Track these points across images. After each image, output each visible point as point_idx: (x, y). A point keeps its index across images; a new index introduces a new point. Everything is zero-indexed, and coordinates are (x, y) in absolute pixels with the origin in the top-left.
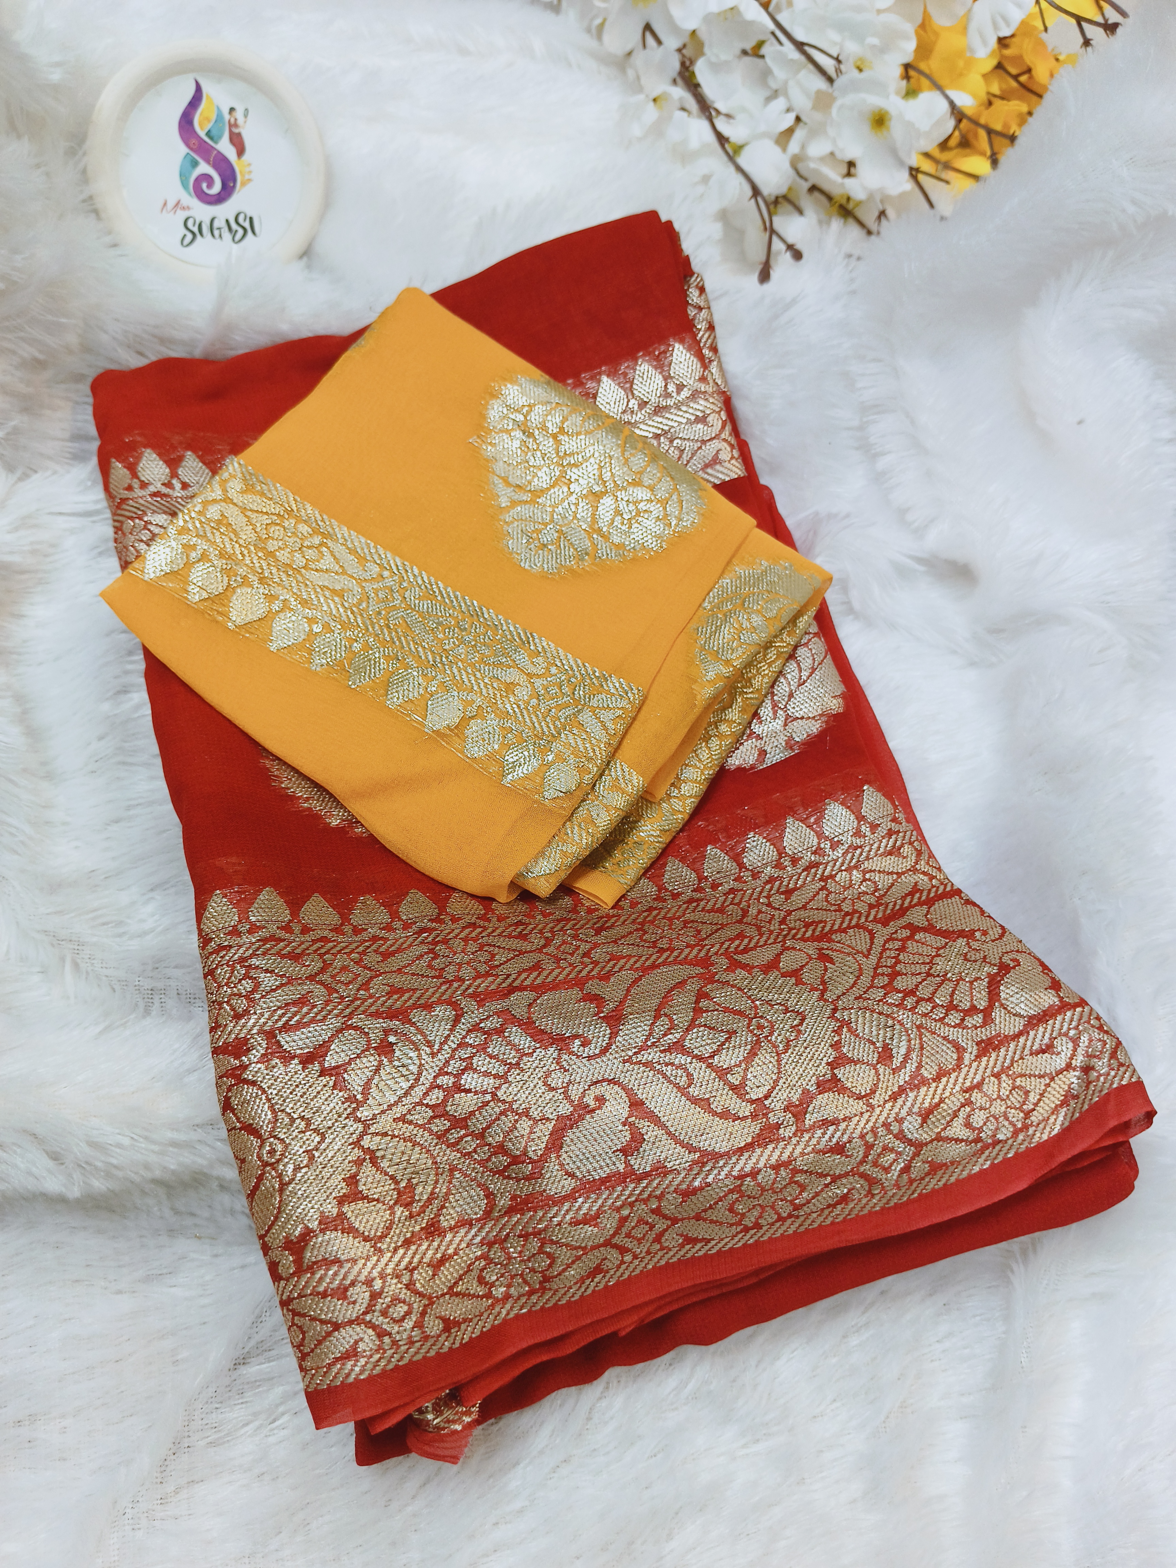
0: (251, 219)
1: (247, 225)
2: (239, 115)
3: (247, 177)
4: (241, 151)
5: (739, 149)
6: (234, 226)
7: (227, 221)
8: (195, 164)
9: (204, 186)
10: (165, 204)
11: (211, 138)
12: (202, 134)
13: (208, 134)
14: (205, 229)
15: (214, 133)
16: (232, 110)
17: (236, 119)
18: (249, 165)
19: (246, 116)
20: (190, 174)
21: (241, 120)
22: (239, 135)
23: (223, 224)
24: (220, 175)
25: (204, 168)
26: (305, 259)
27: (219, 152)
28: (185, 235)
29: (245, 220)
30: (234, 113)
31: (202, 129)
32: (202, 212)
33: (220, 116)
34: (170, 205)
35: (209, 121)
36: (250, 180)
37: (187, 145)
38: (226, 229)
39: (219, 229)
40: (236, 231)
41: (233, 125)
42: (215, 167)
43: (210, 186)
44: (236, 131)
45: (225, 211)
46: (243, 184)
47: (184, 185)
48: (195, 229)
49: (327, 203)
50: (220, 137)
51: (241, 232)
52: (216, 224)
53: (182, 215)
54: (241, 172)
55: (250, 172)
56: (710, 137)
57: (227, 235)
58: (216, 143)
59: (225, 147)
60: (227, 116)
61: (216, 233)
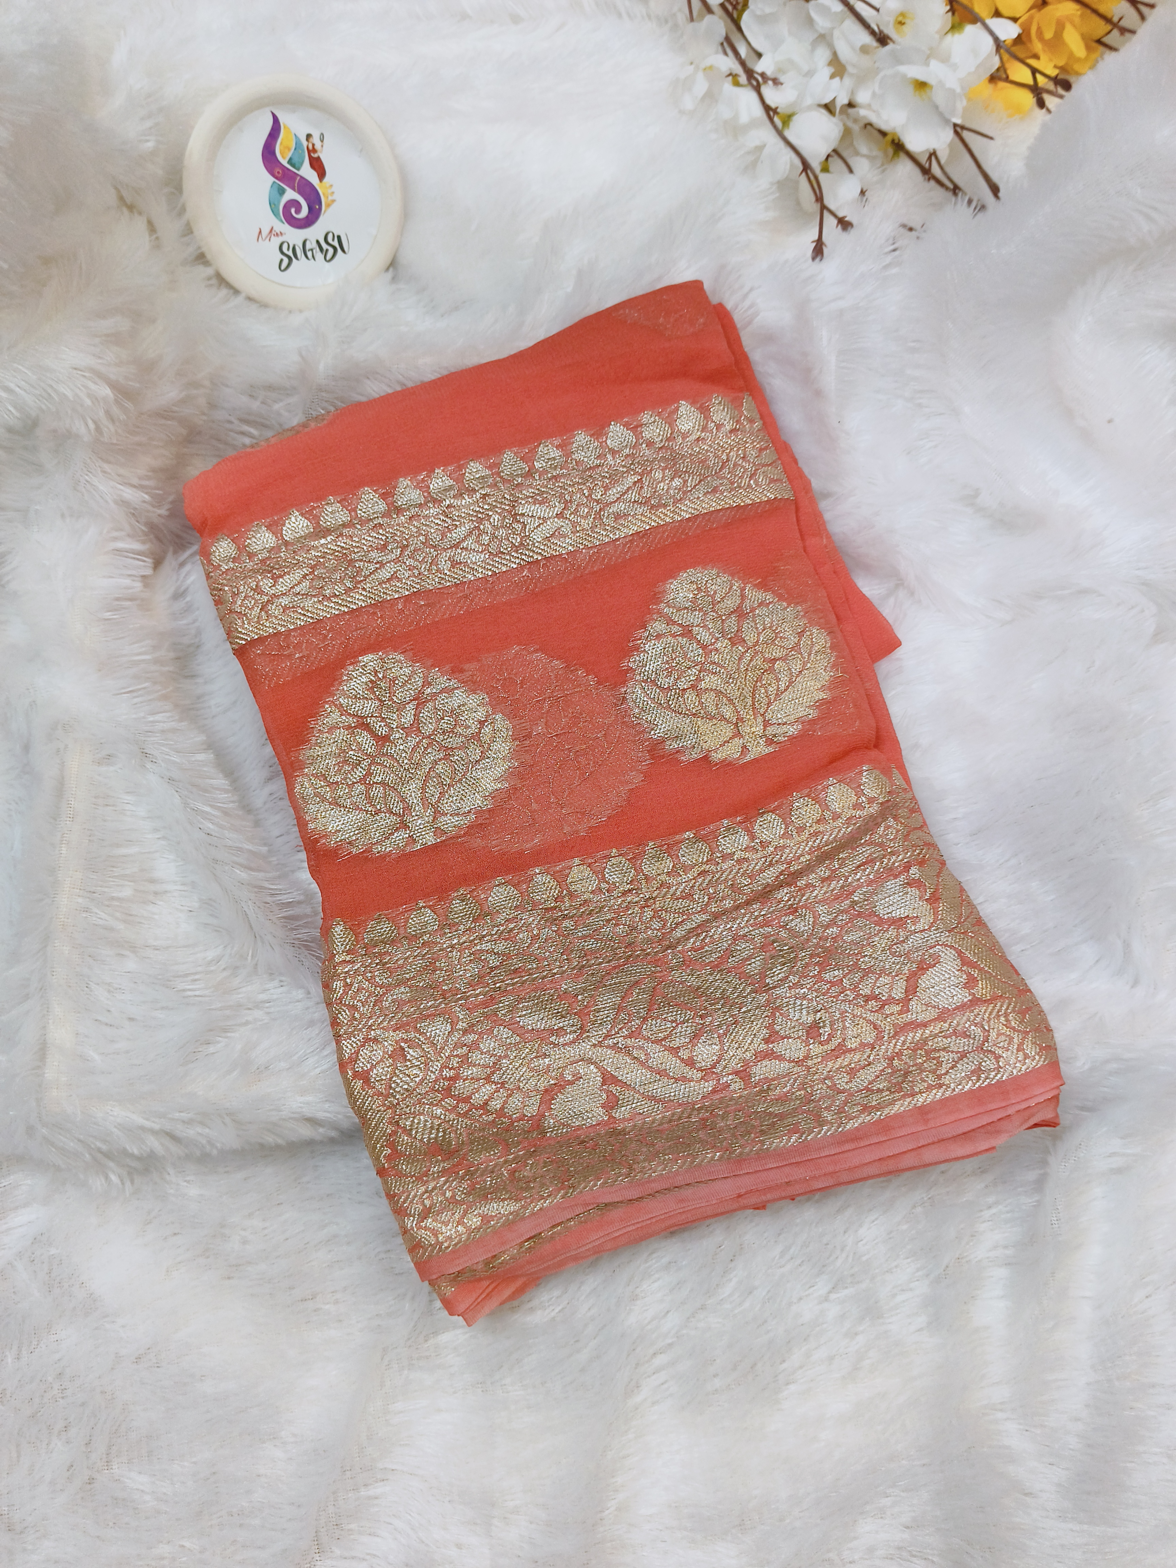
0: (339, 237)
1: (336, 244)
2: (316, 140)
3: (330, 198)
4: (322, 174)
5: (787, 119)
6: (325, 246)
7: (318, 242)
8: (282, 192)
9: (293, 211)
10: (260, 232)
11: (293, 166)
12: (284, 162)
13: (290, 162)
14: (299, 252)
15: (296, 160)
16: (309, 136)
17: (313, 145)
18: (331, 186)
19: (322, 141)
20: (279, 202)
21: (318, 146)
22: (319, 158)
23: (315, 245)
24: (305, 199)
25: (291, 194)
26: (391, 269)
27: (301, 177)
28: (281, 261)
29: (333, 240)
30: (311, 140)
31: (284, 157)
32: (295, 236)
33: (298, 144)
34: (265, 232)
35: (289, 149)
36: (333, 201)
37: (273, 175)
38: (318, 249)
39: (312, 250)
40: (327, 250)
41: (312, 151)
42: (300, 192)
43: (298, 211)
44: (315, 155)
45: (315, 233)
46: (328, 206)
47: (275, 212)
48: (290, 253)
49: (406, 214)
50: (302, 163)
51: (331, 251)
52: (308, 246)
53: (276, 241)
54: (324, 194)
55: (333, 193)
56: (758, 111)
57: (319, 256)
58: (298, 169)
59: (307, 172)
60: (305, 143)
61: (309, 254)
